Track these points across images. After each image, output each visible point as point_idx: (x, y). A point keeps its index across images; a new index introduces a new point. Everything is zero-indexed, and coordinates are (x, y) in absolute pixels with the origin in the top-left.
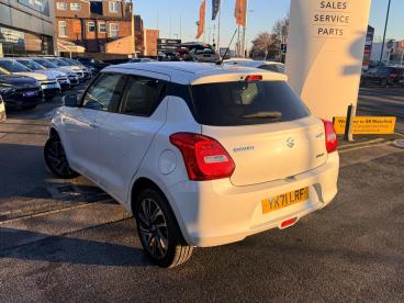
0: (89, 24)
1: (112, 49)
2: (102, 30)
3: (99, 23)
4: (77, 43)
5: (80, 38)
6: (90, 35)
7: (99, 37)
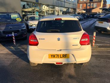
0: (88, 4)
1: (93, 11)
2: (92, 6)
3: (91, 4)
4: (84, 10)
5: (85, 8)
6: (88, 7)
7: (91, 8)
